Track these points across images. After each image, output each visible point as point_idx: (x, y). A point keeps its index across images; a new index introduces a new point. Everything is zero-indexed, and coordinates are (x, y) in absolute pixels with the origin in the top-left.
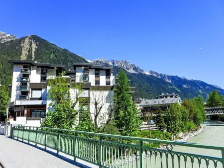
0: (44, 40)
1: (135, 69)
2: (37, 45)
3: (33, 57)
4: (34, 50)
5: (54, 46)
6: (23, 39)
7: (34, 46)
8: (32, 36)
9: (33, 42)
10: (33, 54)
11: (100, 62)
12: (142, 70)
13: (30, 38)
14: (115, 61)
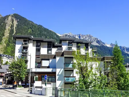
0: (24, 18)
1: (98, 42)
2: (18, 22)
3: (15, 31)
4: (15, 26)
5: (31, 22)
6: (7, 17)
7: (15, 23)
8: (14, 14)
9: (14, 19)
10: (15, 29)
11: (69, 36)
12: (104, 43)
13: (12, 16)
14: (81, 35)
